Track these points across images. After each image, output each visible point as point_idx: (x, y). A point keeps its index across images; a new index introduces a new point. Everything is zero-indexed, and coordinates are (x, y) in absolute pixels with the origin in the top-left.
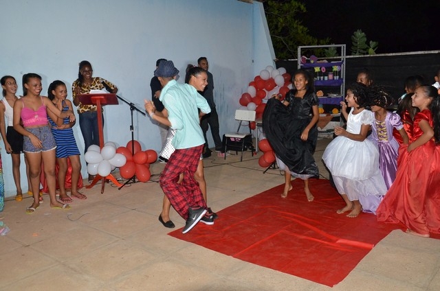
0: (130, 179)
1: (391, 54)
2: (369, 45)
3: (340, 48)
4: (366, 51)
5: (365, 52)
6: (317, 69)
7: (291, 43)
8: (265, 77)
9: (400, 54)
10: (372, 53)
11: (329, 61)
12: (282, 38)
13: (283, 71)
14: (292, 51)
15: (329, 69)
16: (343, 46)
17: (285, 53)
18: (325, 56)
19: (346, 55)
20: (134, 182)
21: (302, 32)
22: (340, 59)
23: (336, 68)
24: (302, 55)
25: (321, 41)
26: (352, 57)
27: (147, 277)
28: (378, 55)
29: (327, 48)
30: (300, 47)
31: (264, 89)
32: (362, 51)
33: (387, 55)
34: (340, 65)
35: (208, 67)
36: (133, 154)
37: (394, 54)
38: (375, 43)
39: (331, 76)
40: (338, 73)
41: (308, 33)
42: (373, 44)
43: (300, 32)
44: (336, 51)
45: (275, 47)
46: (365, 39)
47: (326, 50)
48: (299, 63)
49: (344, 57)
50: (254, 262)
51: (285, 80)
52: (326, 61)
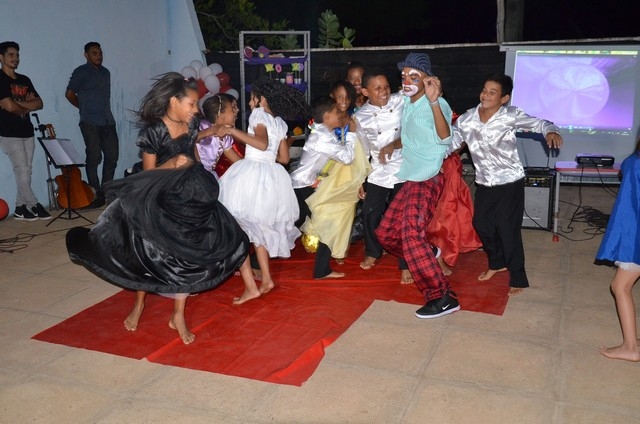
1: (373, 49)
2: (343, 34)
3: (303, 36)
4: (338, 42)
5: (338, 43)
6: (269, 68)
7: (229, 26)
9: (384, 48)
10: (347, 46)
11: (287, 55)
12: (215, 17)
13: (217, 68)
14: (231, 38)
15: (287, 68)
16: (307, 34)
17: (220, 41)
18: (280, 48)
19: (312, 47)
21: (246, 9)
22: (302, 54)
23: (296, 67)
24: (245, 44)
25: (275, 25)
26: (319, 50)
28: (355, 49)
29: (284, 36)
30: (243, 32)
32: (333, 42)
33: (368, 49)
34: (302, 62)
37: (377, 48)
38: (350, 30)
39: (289, 79)
40: (300, 74)
41: (254, 12)
42: (348, 32)
43: (242, 9)
44: (296, 41)
45: (204, 32)
46: (337, 25)
47: (282, 39)
48: (242, 57)
49: (307, 50)
50: (181, 364)
51: (221, 84)
52: (282, 56)
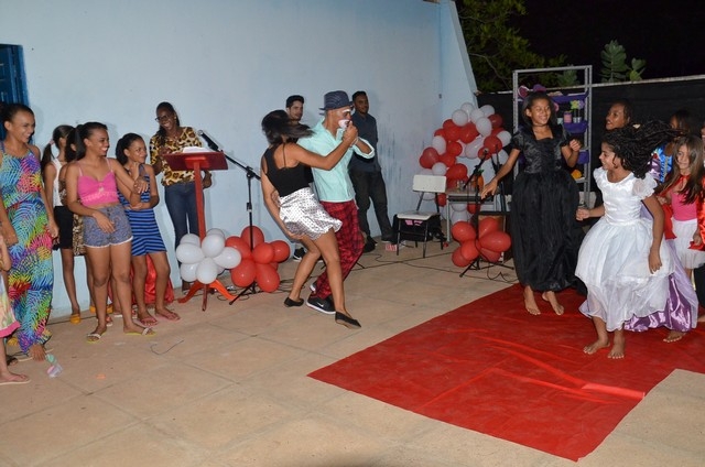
0: (248, 288)
1: (667, 80)
2: (631, 66)
3: (583, 70)
4: (625, 75)
5: (624, 77)
7: (501, 66)
8: (460, 120)
9: (682, 79)
10: (635, 79)
11: (565, 92)
12: (486, 57)
13: (489, 110)
14: (503, 78)
15: (565, 106)
16: (588, 69)
17: (492, 82)
18: (557, 85)
19: (593, 82)
20: (254, 292)
21: (520, 47)
22: (582, 90)
23: (576, 105)
24: (520, 84)
25: (551, 61)
26: (602, 85)
27: (278, 443)
28: (645, 82)
29: (561, 72)
30: (517, 71)
31: (459, 141)
32: (618, 75)
33: (661, 80)
34: (582, 99)
35: (367, 108)
36: (252, 248)
37: (672, 79)
38: (639, 62)
39: (567, 118)
40: (581, 112)
41: (528, 49)
42: (636, 63)
43: (516, 47)
44: (575, 77)
45: (475, 73)
46: (624, 56)
47: (559, 76)
48: (516, 97)
49: (589, 86)
50: (448, 420)
51: (494, 126)
52: (559, 94)
